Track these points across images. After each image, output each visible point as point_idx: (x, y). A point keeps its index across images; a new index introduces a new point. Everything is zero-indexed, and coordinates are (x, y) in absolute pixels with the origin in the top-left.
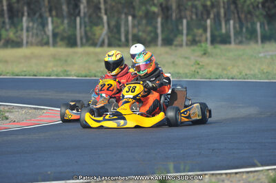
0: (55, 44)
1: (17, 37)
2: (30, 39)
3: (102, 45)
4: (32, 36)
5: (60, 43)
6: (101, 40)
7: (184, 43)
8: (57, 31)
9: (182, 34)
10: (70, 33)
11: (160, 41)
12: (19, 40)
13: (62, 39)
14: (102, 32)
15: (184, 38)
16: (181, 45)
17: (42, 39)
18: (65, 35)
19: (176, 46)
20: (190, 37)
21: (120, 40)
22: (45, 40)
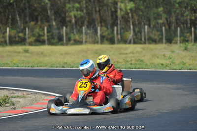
0: (102, 43)
1: (80, 38)
2: (88, 40)
3: (130, 43)
4: (89, 38)
5: (106, 42)
6: (129, 39)
7: (179, 42)
8: (104, 34)
9: (177, 36)
10: (111, 36)
11: (164, 41)
12: (81, 40)
13: (107, 40)
14: (130, 35)
15: (179, 38)
16: (177, 43)
17: (95, 39)
18: (109, 37)
19: (174, 43)
20: (182, 38)
21: (141, 40)
22: (96, 41)
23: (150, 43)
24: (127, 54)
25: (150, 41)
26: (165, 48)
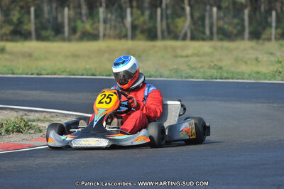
0: (133, 37)
1: (94, 29)
2: (108, 32)
3: (184, 38)
4: (110, 28)
5: (140, 36)
6: (183, 32)
7: (273, 37)
8: (137, 22)
9: (271, 26)
10: (150, 25)
11: (246, 34)
12: (95, 32)
13: (142, 32)
14: (185, 24)
15: (273, 31)
16: (270, 39)
17: (121, 32)
18: (146, 27)
21: (204, 33)
22: (124, 33)
23: (221, 40)
24: (187, 56)
25: (221, 36)
26: (252, 48)
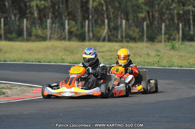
0: (70, 39)
1: (43, 34)
3: (104, 40)
5: (74, 38)
6: (103, 36)
7: (163, 40)
8: (72, 29)
9: (161, 33)
11: (145, 39)
12: (45, 36)
13: (76, 36)
14: (105, 31)
15: (163, 36)
16: (161, 42)
17: (61, 35)
18: (78, 33)
19: (157, 42)
20: (167, 36)
21: (117, 37)
22: (63, 37)
23: (128, 42)
25: (128, 39)
26: (147, 47)
